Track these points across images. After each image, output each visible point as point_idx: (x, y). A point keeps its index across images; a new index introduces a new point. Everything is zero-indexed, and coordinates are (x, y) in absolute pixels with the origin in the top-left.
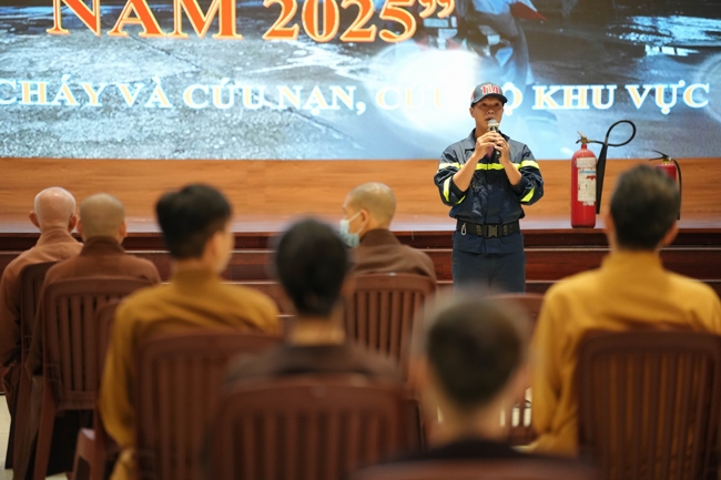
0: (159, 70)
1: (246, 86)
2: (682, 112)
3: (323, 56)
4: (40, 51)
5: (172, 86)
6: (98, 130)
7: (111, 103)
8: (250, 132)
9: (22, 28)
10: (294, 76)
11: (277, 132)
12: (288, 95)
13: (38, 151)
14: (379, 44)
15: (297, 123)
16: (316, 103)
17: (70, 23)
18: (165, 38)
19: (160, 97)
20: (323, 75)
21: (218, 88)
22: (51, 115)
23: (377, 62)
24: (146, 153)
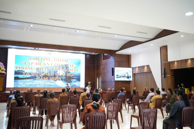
0: (43, 82)
1: (48, 83)
2: (74, 85)
3: (53, 81)
4: (36, 81)
5: (44, 83)
6: (39, 86)
7: (40, 84)
8: (48, 86)
9: (35, 80)
10: (51, 82)
11: (50, 86)
12: (51, 83)
13: (35, 87)
14: (56, 80)
15: (51, 85)
16: (52, 84)
17: (38, 79)
18: (43, 80)
19: (43, 84)
20: (53, 82)
21: (46, 83)
22: (36, 85)
23: (56, 81)
24: (42, 87)
